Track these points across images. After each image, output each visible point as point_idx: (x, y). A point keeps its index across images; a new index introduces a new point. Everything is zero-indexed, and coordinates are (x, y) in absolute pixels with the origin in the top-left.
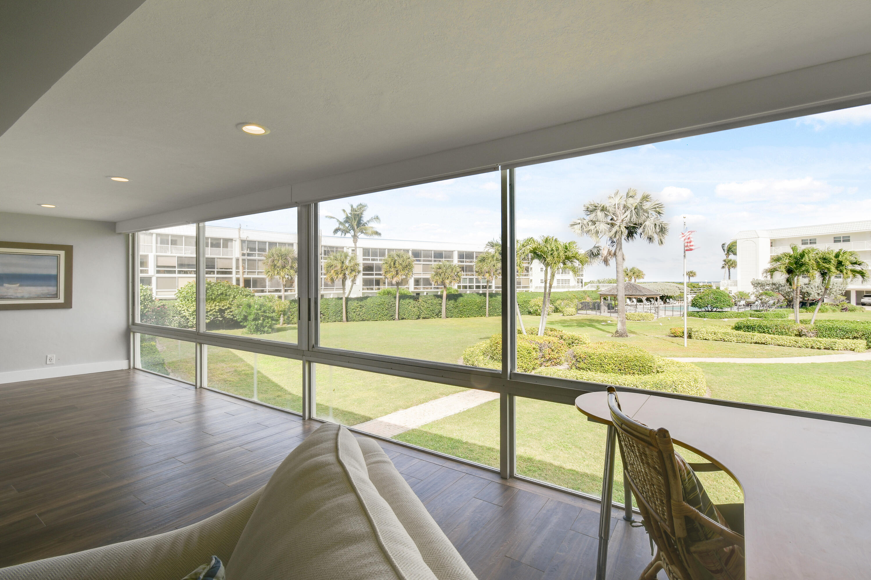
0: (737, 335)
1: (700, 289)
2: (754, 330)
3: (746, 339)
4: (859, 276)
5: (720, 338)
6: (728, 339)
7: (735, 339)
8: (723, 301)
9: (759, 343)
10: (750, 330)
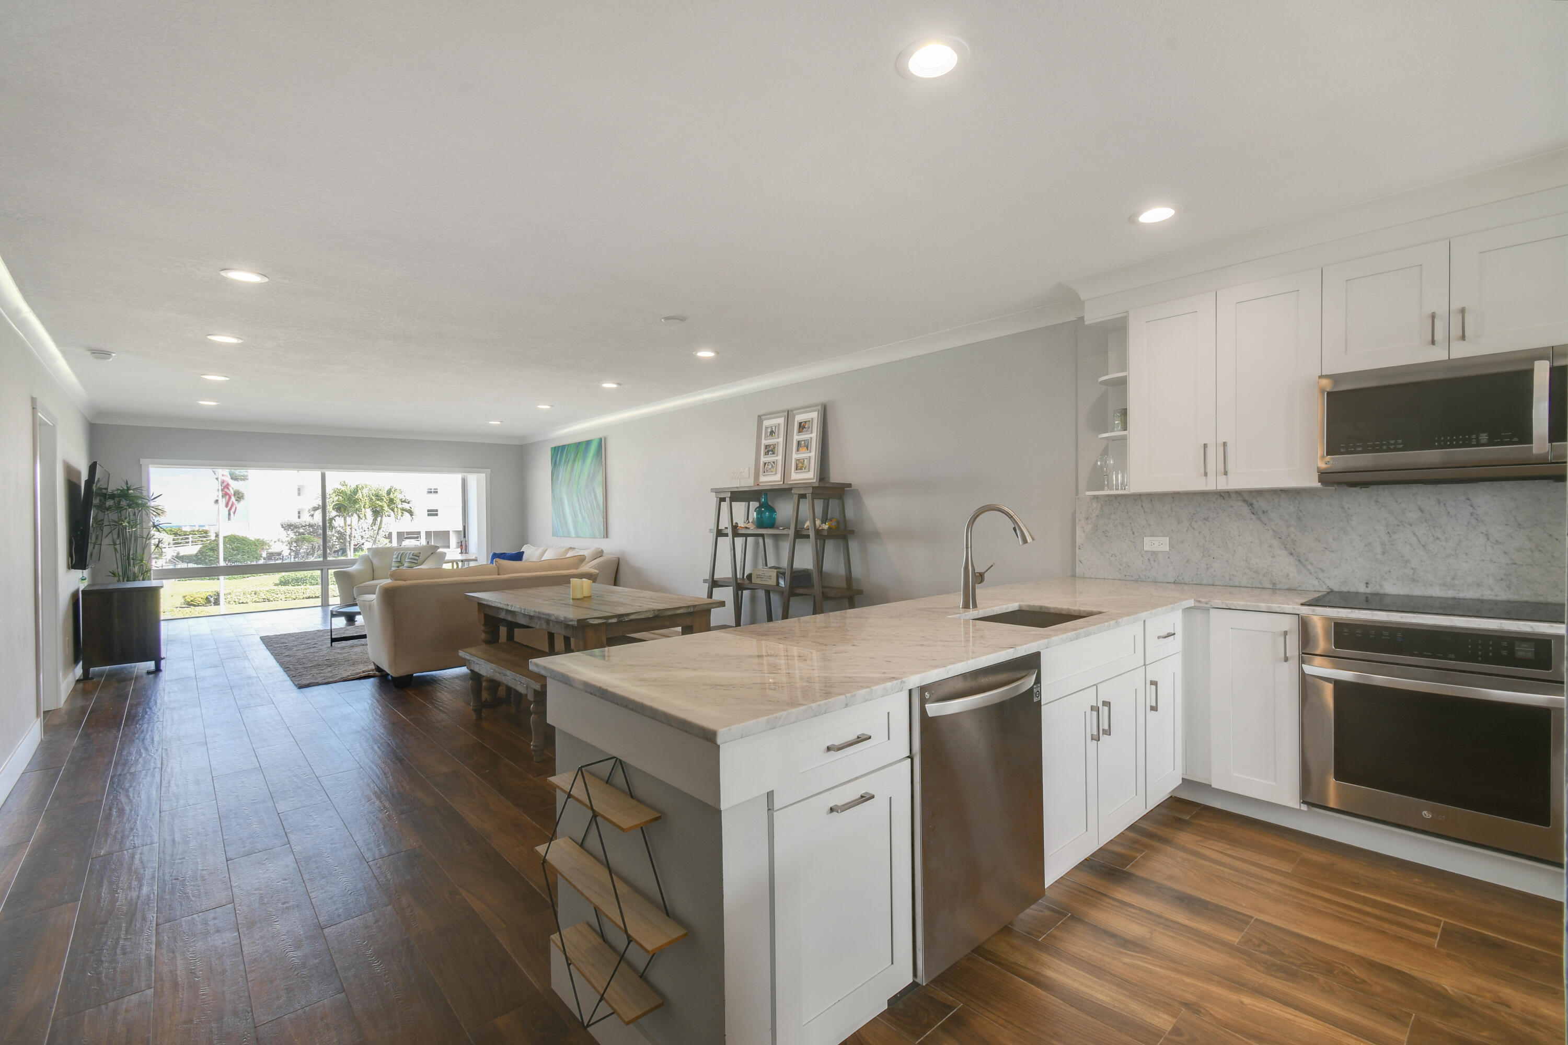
0: (286, 591)
1: (187, 536)
2: (306, 583)
3: (297, 595)
4: (406, 514)
5: (263, 599)
6: (274, 598)
7: (283, 597)
8: (248, 552)
9: (312, 598)
10: (300, 584)
